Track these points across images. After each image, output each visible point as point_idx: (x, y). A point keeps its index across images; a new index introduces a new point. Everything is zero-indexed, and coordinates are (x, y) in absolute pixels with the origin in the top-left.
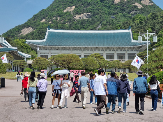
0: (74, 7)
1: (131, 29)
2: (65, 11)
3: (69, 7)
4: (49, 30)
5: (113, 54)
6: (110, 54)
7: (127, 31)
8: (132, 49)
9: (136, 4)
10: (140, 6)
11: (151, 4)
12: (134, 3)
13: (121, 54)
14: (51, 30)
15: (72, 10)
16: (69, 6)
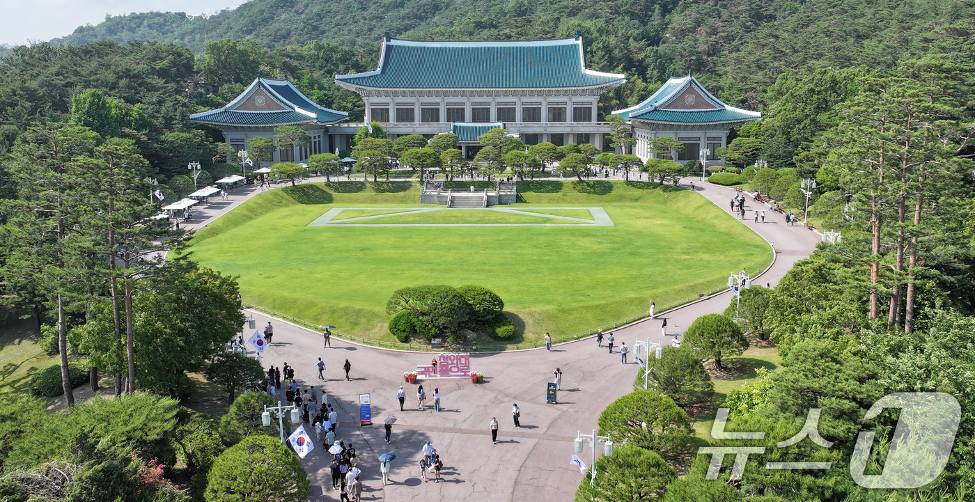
1: (581, 38)
4: (388, 40)
5: (540, 104)
6: (532, 103)
7: (572, 41)
8: (583, 93)
13: (557, 103)
14: (393, 42)
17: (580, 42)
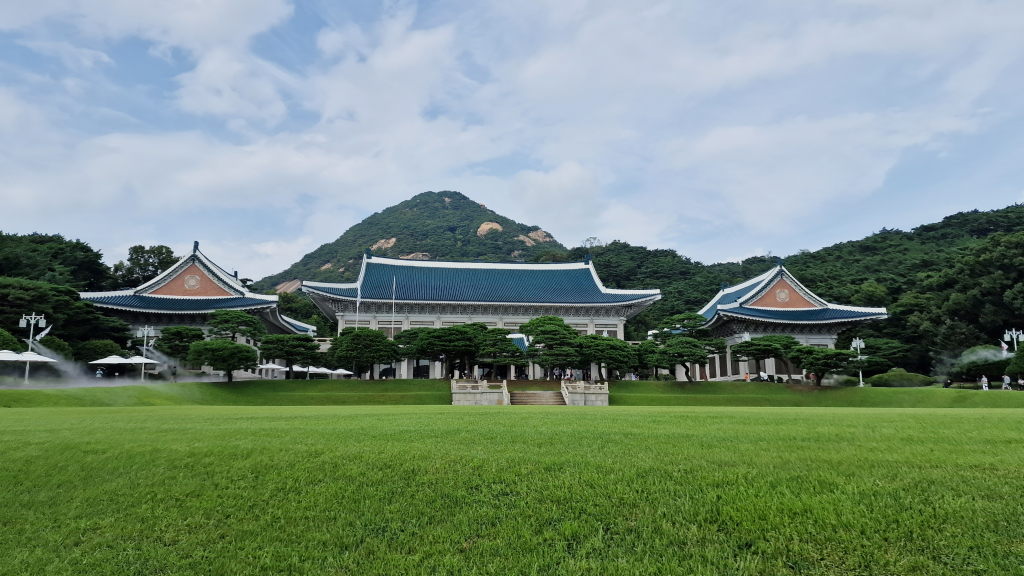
0: (394, 240)
2: (375, 247)
3: (383, 241)
7: (580, 266)
9: (522, 237)
10: (529, 243)
11: (548, 240)
12: (517, 236)
14: (375, 260)
15: (389, 246)
16: (383, 238)
17: (591, 266)
